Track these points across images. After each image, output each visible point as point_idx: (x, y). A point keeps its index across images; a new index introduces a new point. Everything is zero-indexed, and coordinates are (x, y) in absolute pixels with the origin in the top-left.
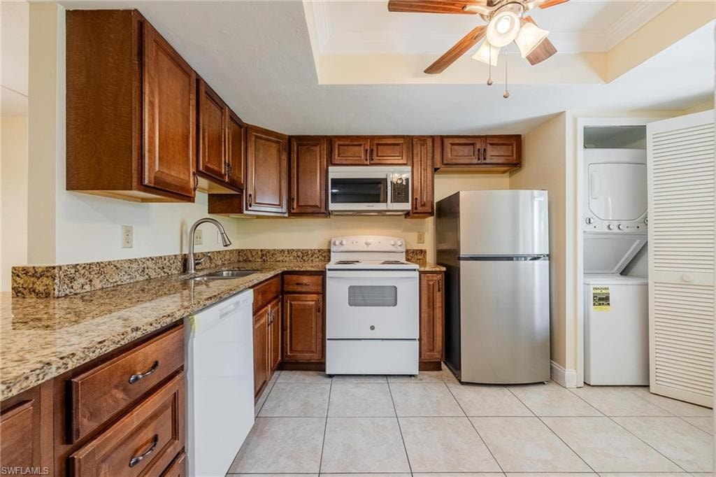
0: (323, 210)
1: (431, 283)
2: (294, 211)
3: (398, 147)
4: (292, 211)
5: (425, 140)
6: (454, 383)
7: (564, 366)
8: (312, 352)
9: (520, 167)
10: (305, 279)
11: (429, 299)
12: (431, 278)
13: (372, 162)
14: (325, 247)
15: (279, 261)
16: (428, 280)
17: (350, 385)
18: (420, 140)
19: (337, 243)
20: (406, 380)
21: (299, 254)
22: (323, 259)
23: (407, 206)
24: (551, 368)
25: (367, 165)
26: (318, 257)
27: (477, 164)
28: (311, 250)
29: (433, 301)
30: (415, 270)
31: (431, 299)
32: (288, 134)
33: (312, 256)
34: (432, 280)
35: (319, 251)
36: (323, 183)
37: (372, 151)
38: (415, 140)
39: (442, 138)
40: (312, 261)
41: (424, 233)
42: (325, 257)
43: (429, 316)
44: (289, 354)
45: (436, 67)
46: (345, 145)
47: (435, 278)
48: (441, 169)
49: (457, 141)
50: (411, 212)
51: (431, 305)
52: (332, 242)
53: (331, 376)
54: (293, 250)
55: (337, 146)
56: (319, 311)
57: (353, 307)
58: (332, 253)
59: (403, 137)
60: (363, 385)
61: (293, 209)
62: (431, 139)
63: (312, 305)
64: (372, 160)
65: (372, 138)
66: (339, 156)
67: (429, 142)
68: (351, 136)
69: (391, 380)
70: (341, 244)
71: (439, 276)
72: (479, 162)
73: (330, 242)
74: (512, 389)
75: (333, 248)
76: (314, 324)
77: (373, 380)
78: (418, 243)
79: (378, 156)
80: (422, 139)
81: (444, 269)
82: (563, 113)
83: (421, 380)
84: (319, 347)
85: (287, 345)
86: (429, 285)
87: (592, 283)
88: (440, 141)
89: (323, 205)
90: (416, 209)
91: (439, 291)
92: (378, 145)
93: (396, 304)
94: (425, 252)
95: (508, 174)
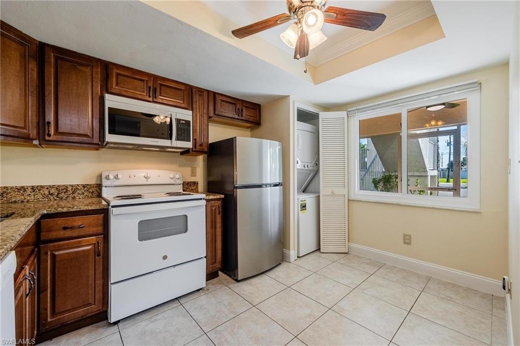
0: (96, 140)
1: (214, 209)
2: (51, 138)
3: (180, 92)
4: (47, 138)
5: (202, 92)
6: (232, 283)
7: (289, 250)
8: (89, 304)
9: (260, 125)
10: (78, 221)
11: (212, 222)
12: (213, 204)
13: (155, 100)
14: (93, 182)
15: (15, 202)
16: (211, 207)
17: (144, 323)
18: (199, 91)
19: (111, 177)
20: (197, 295)
21: (52, 191)
22: (90, 195)
23: (189, 145)
24: (283, 253)
25: (150, 102)
26: (83, 194)
27: (238, 119)
28: (72, 186)
29: (215, 222)
30: (201, 199)
31: (214, 222)
32: (39, 40)
33: (73, 193)
34: (214, 206)
35: (84, 186)
36: (97, 110)
37: (155, 90)
38: (195, 90)
39: (215, 94)
40: (74, 198)
41: (196, 168)
42: (93, 192)
43: (212, 236)
44: (49, 320)
45: (241, 33)
46: (125, 76)
47: (216, 204)
48: (214, 118)
49: (225, 99)
50: (191, 150)
51: (214, 226)
52: (103, 176)
53: (116, 323)
54: (42, 187)
55: (114, 74)
56: (99, 255)
57: (144, 242)
58: (104, 189)
59: (184, 84)
60: (158, 317)
61: (49, 135)
62: (207, 92)
63: (88, 250)
64: (156, 98)
65: (156, 78)
66: (117, 85)
67: (205, 94)
68: (132, 69)
69: (183, 301)
70: (116, 177)
71: (220, 202)
72: (239, 117)
73: (100, 177)
74: (267, 274)
75: (105, 183)
76: (92, 272)
77: (165, 308)
78: (191, 176)
79: (161, 95)
80: (201, 91)
81: (223, 196)
82: (289, 96)
83: (208, 290)
84: (99, 296)
85: (46, 309)
86: (212, 210)
87: (300, 198)
88: (213, 96)
89: (96, 135)
90: (195, 147)
91: (219, 214)
92: (161, 85)
93: (186, 231)
94: (198, 183)
95: (249, 129)
